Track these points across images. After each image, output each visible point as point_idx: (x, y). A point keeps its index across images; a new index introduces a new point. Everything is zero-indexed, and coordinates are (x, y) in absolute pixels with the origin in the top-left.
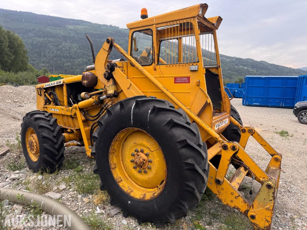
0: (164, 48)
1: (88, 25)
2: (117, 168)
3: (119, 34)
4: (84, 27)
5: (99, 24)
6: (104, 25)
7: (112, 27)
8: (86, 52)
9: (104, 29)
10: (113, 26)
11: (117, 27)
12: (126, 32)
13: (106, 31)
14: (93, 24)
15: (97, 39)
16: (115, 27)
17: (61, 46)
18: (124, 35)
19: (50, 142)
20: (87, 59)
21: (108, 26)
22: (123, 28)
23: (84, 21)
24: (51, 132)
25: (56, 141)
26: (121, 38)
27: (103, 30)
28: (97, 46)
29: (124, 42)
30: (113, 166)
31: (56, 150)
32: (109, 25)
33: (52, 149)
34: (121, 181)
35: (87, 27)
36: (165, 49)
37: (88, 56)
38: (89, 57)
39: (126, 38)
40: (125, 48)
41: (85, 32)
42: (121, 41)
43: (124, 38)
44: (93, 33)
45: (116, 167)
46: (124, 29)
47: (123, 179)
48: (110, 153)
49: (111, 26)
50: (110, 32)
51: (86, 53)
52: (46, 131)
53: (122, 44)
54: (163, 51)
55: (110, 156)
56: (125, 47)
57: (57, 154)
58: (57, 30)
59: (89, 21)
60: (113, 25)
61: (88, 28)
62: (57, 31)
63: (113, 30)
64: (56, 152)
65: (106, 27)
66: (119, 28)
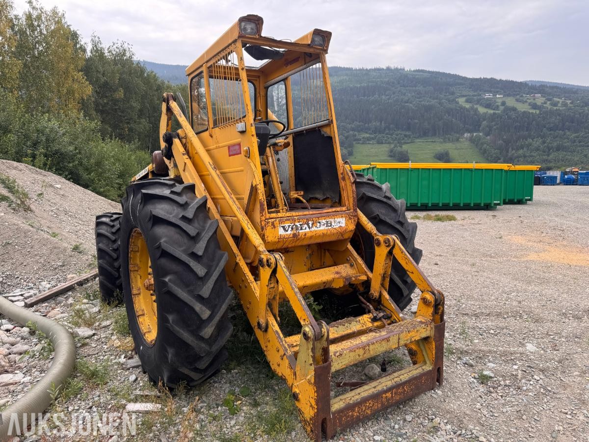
0: (502, 96)
1: (347, 75)
2: (141, 294)
3: (404, 82)
4: (340, 79)
5: (367, 69)
6: (376, 70)
7: (391, 70)
8: (342, 124)
9: (376, 75)
10: (393, 68)
11: (401, 69)
12: (417, 77)
13: (378, 80)
14: (356, 70)
15: (363, 98)
16: (397, 69)
17: (300, 118)
18: (414, 82)
19: (107, 257)
20: (344, 136)
21: (383, 69)
22: (412, 70)
23: (340, 67)
24: (110, 243)
25: (116, 257)
26: (407, 88)
27: (374, 80)
28: (361, 111)
29: (412, 96)
30: (134, 291)
31: (115, 269)
32: (385, 68)
33: (110, 268)
34: (143, 315)
35: (345, 77)
36: (504, 99)
37: (345, 131)
38: (347, 132)
39: (417, 88)
40: (415, 107)
41: (341, 87)
42: (408, 95)
43: (414, 88)
44: (356, 87)
45: (139, 294)
46: (414, 71)
47: (146, 312)
48: (131, 271)
49: (388, 69)
50: (387, 80)
51: (342, 126)
52: (105, 242)
53: (409, 99)
54: (499, 104)
55: (132, 275)
56: (414, 104)
57: (117, 276)
58: (295, 90)
59: (348, 67)
60: (392, 66)
61: (346, 79)
62: (294, 92)
63: (392, 75)
64: (116, 273)
65: (379, 73)
66: (404, 69)
